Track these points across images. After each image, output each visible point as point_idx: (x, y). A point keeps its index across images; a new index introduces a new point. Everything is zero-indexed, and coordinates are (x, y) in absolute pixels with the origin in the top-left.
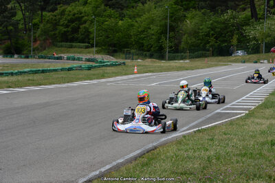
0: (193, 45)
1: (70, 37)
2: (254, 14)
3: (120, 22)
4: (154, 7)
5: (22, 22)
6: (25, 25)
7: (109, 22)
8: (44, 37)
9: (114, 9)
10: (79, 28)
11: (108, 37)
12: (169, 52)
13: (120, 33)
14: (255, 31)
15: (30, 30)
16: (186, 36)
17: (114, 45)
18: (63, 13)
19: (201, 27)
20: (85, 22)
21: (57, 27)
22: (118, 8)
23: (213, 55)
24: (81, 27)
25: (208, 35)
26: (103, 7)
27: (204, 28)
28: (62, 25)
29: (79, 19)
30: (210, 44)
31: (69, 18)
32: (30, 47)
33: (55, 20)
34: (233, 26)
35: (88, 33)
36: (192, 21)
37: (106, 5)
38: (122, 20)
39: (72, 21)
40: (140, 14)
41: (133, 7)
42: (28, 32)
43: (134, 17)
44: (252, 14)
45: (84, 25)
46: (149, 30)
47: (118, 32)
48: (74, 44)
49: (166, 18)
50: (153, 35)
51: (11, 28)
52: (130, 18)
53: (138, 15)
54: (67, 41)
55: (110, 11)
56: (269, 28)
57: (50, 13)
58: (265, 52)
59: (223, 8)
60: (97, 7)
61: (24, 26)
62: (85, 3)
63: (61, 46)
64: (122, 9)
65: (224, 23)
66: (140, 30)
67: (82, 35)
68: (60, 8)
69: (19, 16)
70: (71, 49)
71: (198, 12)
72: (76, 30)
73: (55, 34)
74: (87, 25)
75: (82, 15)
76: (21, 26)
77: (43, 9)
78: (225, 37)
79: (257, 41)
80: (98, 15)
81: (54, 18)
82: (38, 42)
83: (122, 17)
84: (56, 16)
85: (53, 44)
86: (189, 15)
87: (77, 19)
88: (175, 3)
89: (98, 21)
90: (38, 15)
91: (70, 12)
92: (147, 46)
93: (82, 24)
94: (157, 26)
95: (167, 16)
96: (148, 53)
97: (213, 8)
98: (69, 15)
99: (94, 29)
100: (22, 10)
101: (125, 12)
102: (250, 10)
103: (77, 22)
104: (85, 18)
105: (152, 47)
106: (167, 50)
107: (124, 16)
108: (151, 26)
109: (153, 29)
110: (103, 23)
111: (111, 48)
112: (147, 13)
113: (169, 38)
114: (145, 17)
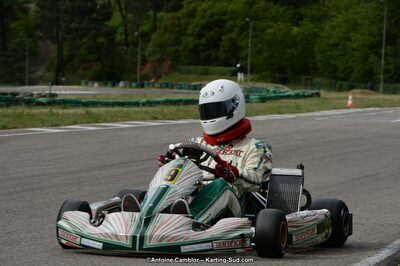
1: (202, 55)
3: (295, 30)
5: (121, 30)
6: (126, 36)
7: (273, 30)
8: (158, 56)
9: (281, 6)
10: (220, 40)
11: (272, 57)
12: (385, 81)
13: (293, 49)
15: (135, 44)
17: (282, 70)
18: (192, 14)
20: (231, 31)
21: (184, 38)
22: (290, 4)
24: (224, 37)
26: (262, 4)
28: (192, 35)
29: (220, 24)
31: (203, 22)
32: (136, 73)
33: (179, 26)
35: (235, 49)
38: (297, 25)
39: (208, 27)
40: (332, 14)
41: (317, 2)
42: (131, 47)
43: (320, 20)
45: (229, 35)
46: (348, 43)
47: (289, 47)
48: (211, 68)
49: (381, 20)
50: (355, 50)
51: (101, 40)
52: (313, 22)
53: (326, 16)
54: (198, 62)
55: (275, 9)
57: (170, 15)
60: (252, 3)
61: (123, 37)
63: (189, 72)
64: (297, 6)
66: (331, 42)
67: (225, 51)
68: (188, 5)
69: (116, 20)
70: (205, 77)
72: (215, 44)
73: (178, 51)
74: (234, 35)
75: (226, 17)
76: (119, 38)
77: (158, 8)
81: (177, 22)
82: (149, 66)
83: (297, 19)
84: (179, 19)
85: (173, 68)
87: (217, 24)
89: (254, 28)
90: (148, 18)
91: (205, 11)
92: (344, 70)
93: (225, 34)
94: (363, 34)
95: (382, 18)
98: (203, 17)
99: (248, 43)
100: (121, 10)
101: (302, 10)
103: (217, 29)
104: (231, 22)
105: (352, 71)
106: (382, 77)
107: (301, 19)
108: (352, 34)
109: (356, 41)
110: (263, 31)
111: (277, 75)
112: (343, 12)
113: (386, 55)
114: (340, 18)
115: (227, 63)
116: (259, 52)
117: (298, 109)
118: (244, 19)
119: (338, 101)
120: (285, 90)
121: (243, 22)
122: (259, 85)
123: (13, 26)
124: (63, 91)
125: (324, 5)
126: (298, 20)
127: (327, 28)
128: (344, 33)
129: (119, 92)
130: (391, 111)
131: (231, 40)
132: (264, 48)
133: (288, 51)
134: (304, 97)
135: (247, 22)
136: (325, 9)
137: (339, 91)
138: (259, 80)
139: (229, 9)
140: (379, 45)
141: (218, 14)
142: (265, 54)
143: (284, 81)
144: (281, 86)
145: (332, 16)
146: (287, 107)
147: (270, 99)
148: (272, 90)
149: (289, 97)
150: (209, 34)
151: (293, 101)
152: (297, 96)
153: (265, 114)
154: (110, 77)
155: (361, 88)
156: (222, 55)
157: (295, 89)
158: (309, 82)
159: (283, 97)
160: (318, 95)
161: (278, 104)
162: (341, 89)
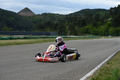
0: (111, 34)
3: (96, 30)
4: (103, 26)
7: (94, 30)
8: (81, 33)
9: (95, 27)
18: (85, 28)
21: (84, 31)
23: (116, 36)
25: (114, 32)
26: (93, 27)
27: (114, 31)
30: (115, 34)
36: (111, 29)
39: (87, 29)
42: (78, 32)
47: (96, 32)
50: (103, 32)
51: (75, 31)
59: (117, 27)
60: (92, 27)
61: (77, 30)
63: (85, 34)
65: (117, 30)
66: (100, 31)
68: (85, 27)
69: (77, 28)
71: (112, 28)
72: (87, 31)
77: (81, 27)
80: (92, 28)
81: (83, 29)
83: (97, 28)
85: (83, 34)
86: (110, 28)
87: (88, 29)
88: (108, 26)
92: (102, 34)
94: (104, 30)
95: (106, 28)
96: (102, 36)
97: (115, 27)
99: (91, 31)
106: (106, 35)
114: (101, 28)
117: (98, 38)
123: (66, 29)
124: (71, 36)
128: (102, 30)
129: (77, 36)
138: (93, 35)
139: (89, 27)
142: (93, 32)
143: (95, 35)
150: (87, 30)
154: (76, 35)
155: (104, 36)
156: (88, 32)
159: (96, 37)
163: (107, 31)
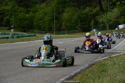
0: (68, 27)
2: (101, 9)
3: (27, 15)
4: (46, 6)
7: (21, 15)
9: (23, 8)
11: (20, 23)
12: (55, 31)
13: (27, 21)
14: (102, 18)
16: (64, 22)
17: (24, 28)
19: (73, 17)
20: (7, 16)
22: (25, 7)
23: (80, 32)
24: (4, 18)
26: (17, 7)
29: (3, 14)
30: (79, 26)
34: (90, 15)
35: (8, 21)
37: (19, 6)
38: (28, 14)
40: (39, 10)
41: (34, 6)
43: (35, 12)
44: (100, 9)
46: (44, 19)
47: (26, 21)
48: (1, 28)
49: (53, 12)
50: (46, 21)
52: (33, 13)
53: (37, 11)
55: (21, 9)
56: (110, 17)
58: (109, 29)
59: (85, 6)
60: (13, 7)
62: (6, 5)
64: (28, 8)
65: (85, 14)
66: (39, 18)
74: (8, 17)
75: (5, 11)
78: (86, 22)
79: (104, 24)
86: (66, 10)
88: (58, 4)
89: (14, 15)
92: (43, 27)
94: (48, 16)
96: (44, 32)
97: (79, 6)
99: (12, 19)
101: (29, 9)
102: (99, 7)
103: (2, 16)
104: (7, 13)
105: (46, 28)
106: (55, 29)
107: (29, 12)
108: (45, 17)
109: (46, 18)
110: (17, 16)
111: (22, 29)
112: (42, 9)
113: (55, 23)
114: (41, 11)
115: (6, 26)
116: (16, 22)
118: (11, 12)
119: (42, 37)
120: (25, 34)
121: (11, 13)
122: (17, 33)
125: (36, 8)
126: (28, 12)
127: (37, 15)
128: (43, 16)
130: (58, 40)
131: (7, 18)
132: (18, 21)
133: (26, 22)
134: (31, 36)
135: (12, 13)
136: (36, 9)
137: (42, 34)
138: (16, 31)
139: (6, 9)
140: (53, 20)
141: (2, 11)
142: (18, 23)
143: (25, 31)
144: (24, 33)
145: (39, 11)
146: (26, 39)
147: (20, 37)
148: (21, 34)
149: (26, 36)
151: (28, 37)
152: (29, 36)
153: (19, 42)
155: (48, 33)
156: (4, 23)
157: (28, 34)
158: (32, 31)
159: (25, 36)
160: (35, 35)
161: (23, 39)
162: (42, 33)
163: (57, 18)
